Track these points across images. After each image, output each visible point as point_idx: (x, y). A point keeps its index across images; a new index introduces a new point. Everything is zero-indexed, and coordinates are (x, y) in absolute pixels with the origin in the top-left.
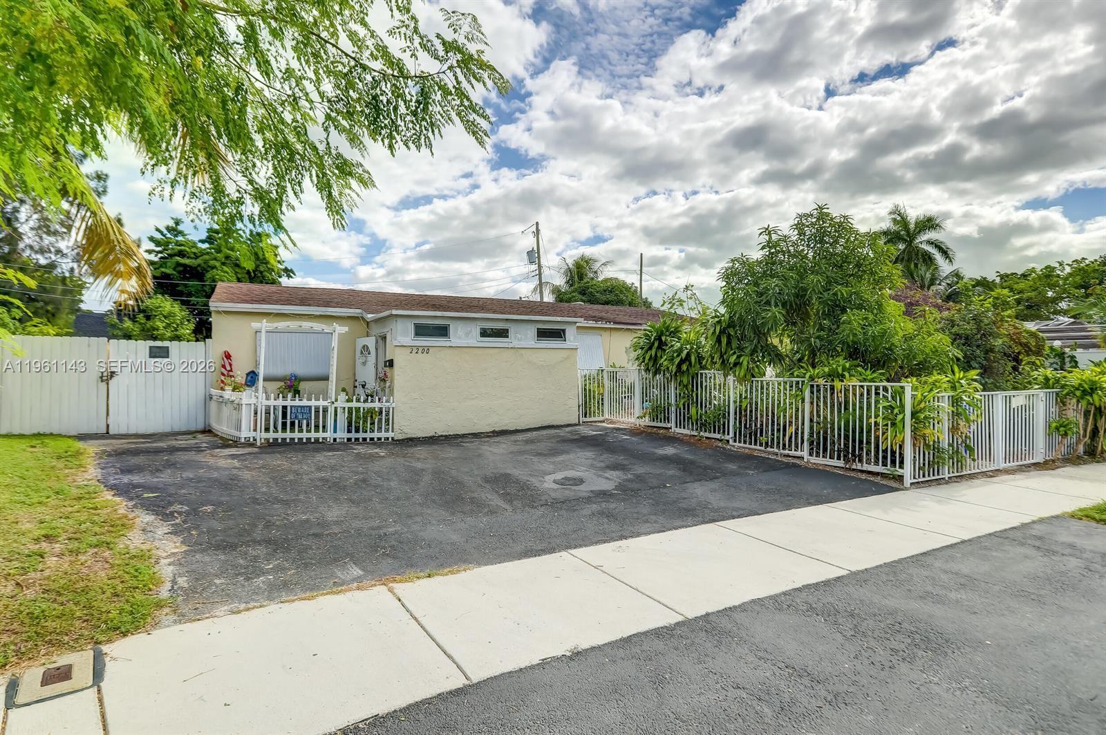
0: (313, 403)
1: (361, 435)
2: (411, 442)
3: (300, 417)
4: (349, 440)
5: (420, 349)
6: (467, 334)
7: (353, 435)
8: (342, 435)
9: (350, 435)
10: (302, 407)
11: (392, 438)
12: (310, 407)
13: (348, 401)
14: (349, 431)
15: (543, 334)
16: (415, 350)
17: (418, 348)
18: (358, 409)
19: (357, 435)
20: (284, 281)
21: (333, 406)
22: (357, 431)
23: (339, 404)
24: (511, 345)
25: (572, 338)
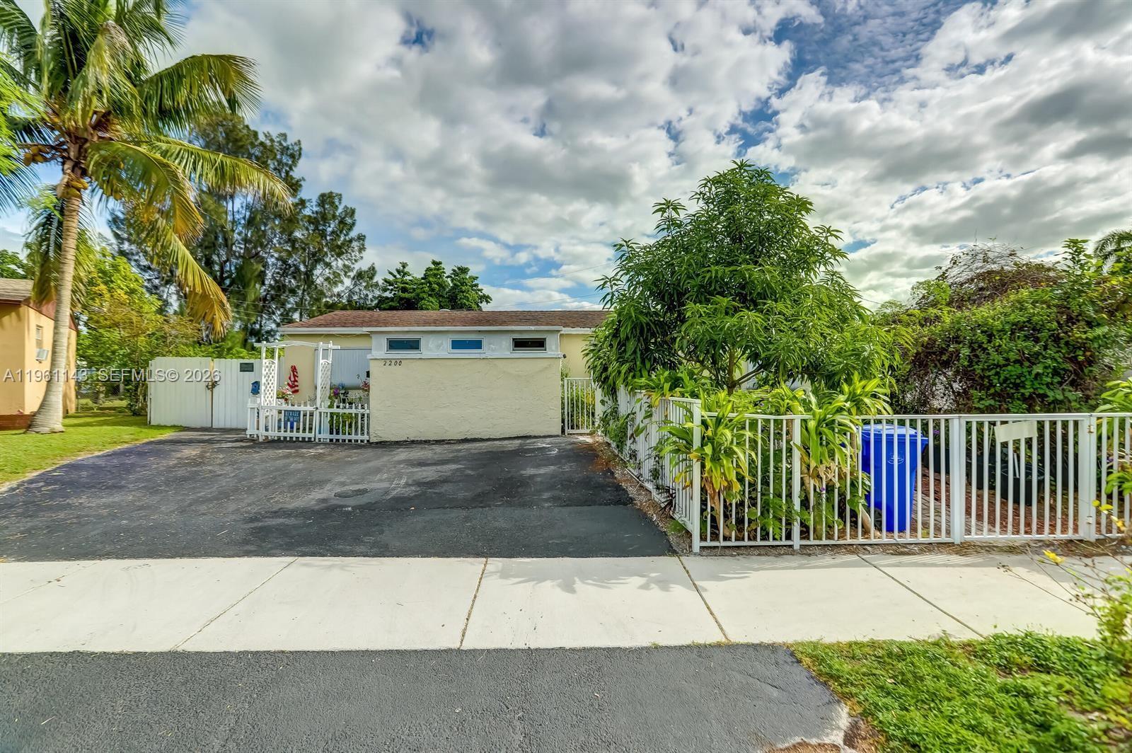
0: (302, 408)
1: (341, 437)
2: (382, 445)
3: (291, 419)
4: (331, 440)
5: (393, 362)
6: (438, 347)
7: (334, 437)
8: (325, 436)
9: (331, 437)
10: (293, 411)
11: (368, 441)
12: (300, 412)
13: (330, 407)
14: (331, 433)
15: (519, 344)
16: (388, 362)
17: (391, 360)
18: (338, 415)
19: (338, 437)
20: (484, 306)
21: (318, 411)
22: (338, 433)
23: (323, 410)
24: (483, 356)
25: (554, 347)
